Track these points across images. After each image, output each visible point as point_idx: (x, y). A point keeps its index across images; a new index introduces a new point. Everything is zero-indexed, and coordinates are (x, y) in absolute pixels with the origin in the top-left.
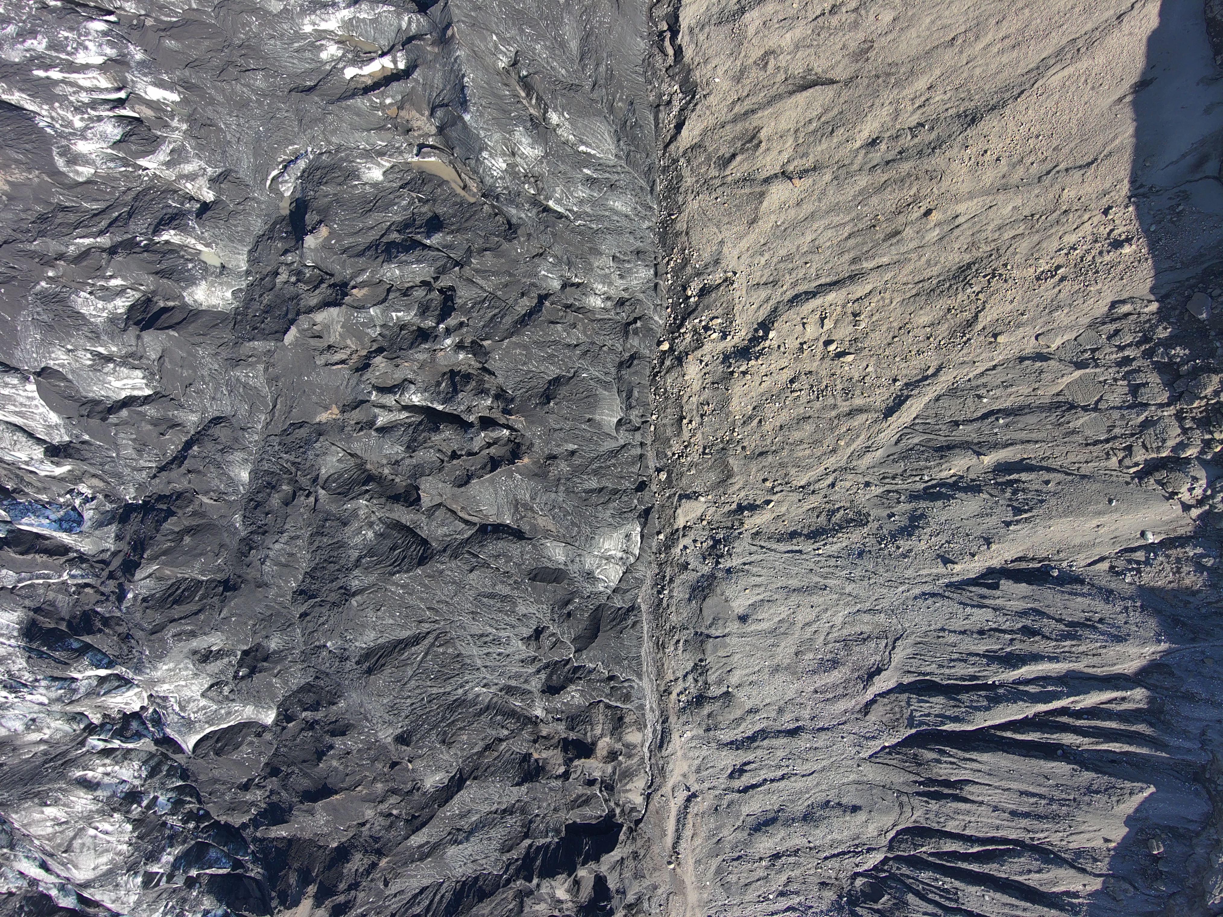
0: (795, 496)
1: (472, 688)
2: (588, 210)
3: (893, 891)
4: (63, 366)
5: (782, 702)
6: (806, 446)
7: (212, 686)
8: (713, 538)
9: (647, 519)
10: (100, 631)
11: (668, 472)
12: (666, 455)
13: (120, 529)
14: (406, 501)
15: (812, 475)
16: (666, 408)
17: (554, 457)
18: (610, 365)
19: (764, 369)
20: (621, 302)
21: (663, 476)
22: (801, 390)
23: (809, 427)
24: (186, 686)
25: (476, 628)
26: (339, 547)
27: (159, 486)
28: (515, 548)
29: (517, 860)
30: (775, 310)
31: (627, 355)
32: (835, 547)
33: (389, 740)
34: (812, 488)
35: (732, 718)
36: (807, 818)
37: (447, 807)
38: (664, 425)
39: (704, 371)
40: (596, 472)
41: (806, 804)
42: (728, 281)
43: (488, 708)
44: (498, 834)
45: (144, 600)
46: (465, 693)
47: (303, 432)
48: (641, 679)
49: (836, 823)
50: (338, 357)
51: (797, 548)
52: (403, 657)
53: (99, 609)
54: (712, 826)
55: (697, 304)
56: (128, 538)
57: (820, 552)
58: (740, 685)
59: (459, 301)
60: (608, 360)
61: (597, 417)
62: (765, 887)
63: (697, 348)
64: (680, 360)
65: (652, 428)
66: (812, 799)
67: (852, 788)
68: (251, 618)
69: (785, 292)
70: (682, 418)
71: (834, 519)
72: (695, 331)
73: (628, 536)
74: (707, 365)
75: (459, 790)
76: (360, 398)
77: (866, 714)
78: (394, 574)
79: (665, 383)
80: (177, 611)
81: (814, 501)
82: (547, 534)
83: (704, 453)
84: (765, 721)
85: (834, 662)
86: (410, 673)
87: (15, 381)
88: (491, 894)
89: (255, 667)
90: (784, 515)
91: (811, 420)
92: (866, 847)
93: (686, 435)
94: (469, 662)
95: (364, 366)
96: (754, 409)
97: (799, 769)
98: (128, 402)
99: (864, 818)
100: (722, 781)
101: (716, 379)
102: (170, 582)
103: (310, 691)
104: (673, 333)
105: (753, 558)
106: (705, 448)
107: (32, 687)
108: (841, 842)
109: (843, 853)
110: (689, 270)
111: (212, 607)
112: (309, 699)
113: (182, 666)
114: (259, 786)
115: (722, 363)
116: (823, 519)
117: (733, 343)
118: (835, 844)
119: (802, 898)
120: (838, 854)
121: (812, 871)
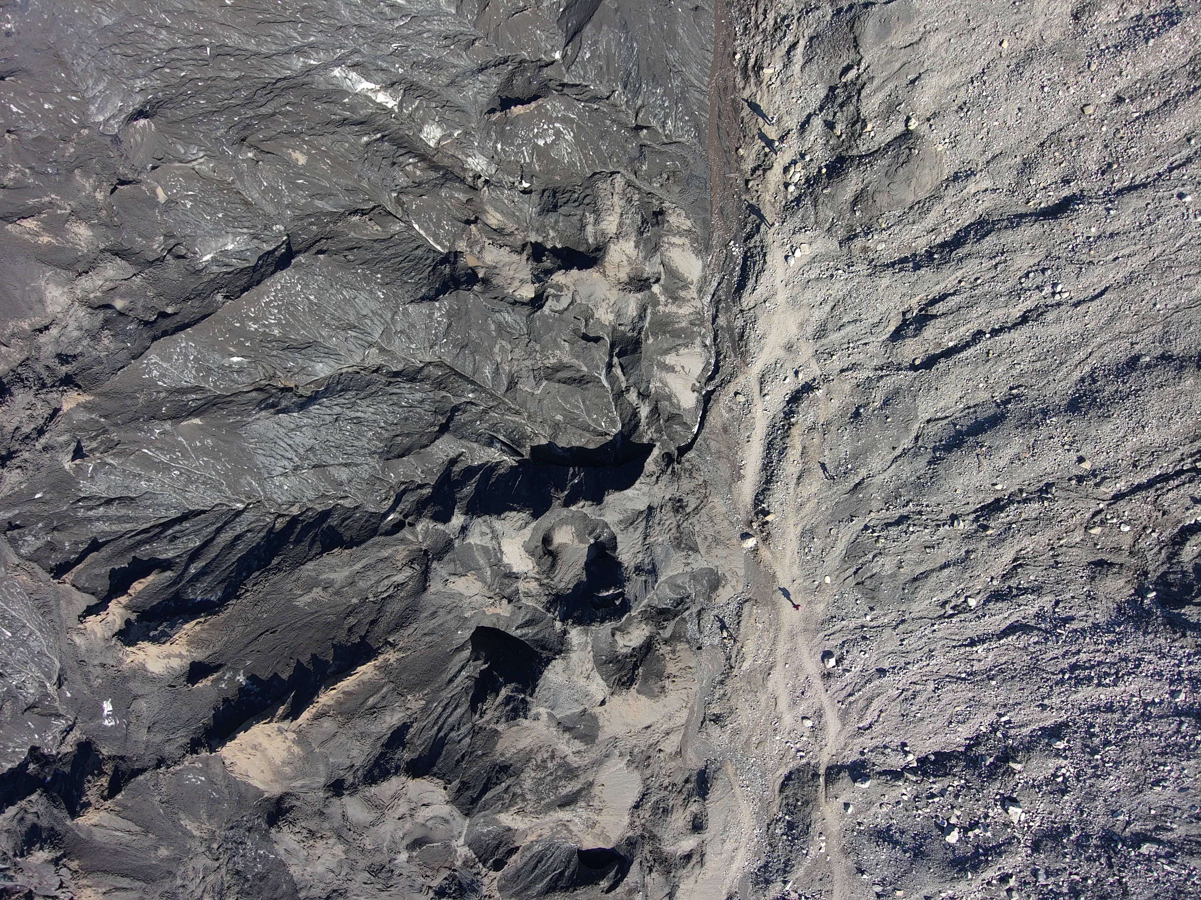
5: (1033, 144)
35: (911, 199)
36: (1081, 403)
41: (1076, 375)
49: (1154, 403)
58: (935, 115)
62: (961, 581)
84: (989, 196)
100: (876, 350)
108: (1165, 449)
109: (1165, 478)
118: (1146, 459)
119: (1046, 601)
120: (1151, 484)
121: (1078, 536)
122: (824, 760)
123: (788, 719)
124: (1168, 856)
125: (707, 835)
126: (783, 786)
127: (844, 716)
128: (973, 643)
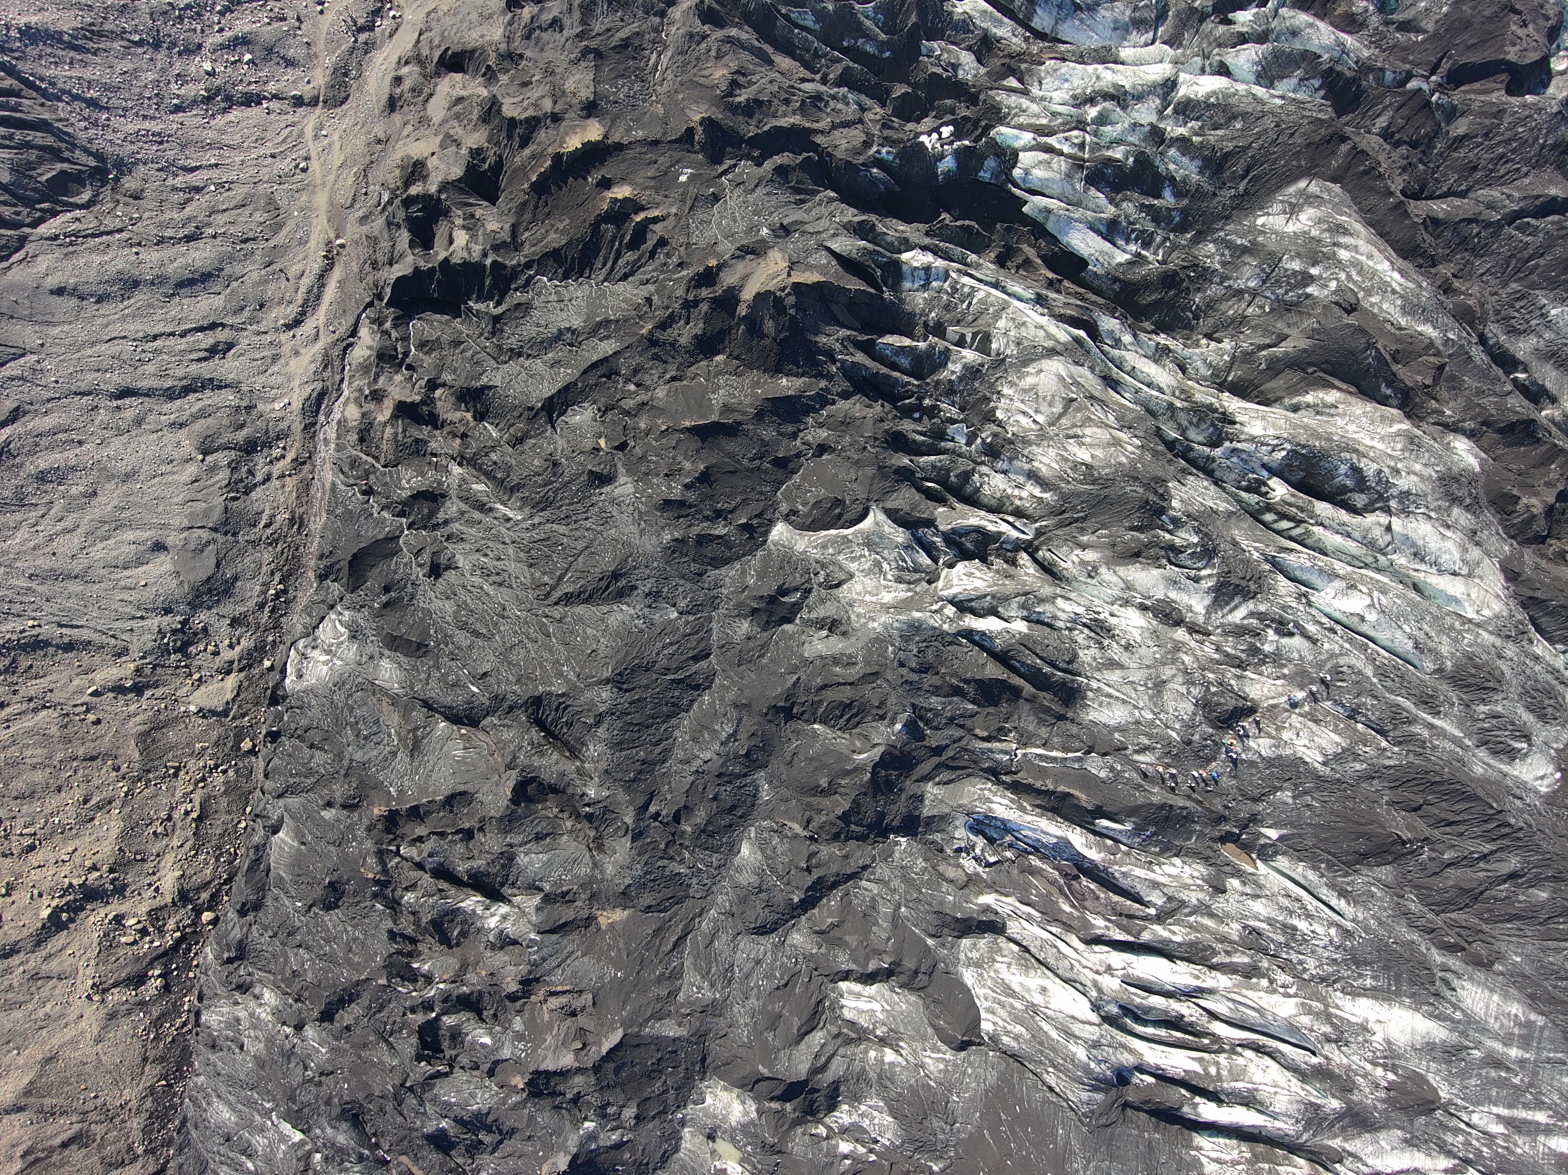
0: (56, 697)
1: (524, 520)
2: (257, 1117)
3: (32, 185)
4: (935, 1049)
5: (133, 432)
6: (28, 761)
7: (838, 585)
8: (187, 656)
9: (274, 693)
10: (966, 681)
11: (239, 749)
12: (237, 772)
13: (916, 808)
14: (541, 784)
15: (27, 722)
16: (222, 835)
17: (344, 807)
18: (271, 909)
19: (66, 870)
20: (243, 988)
21: (246, 745)
22: (21, 835)
23: (19, 785)
24: (867, 592)
25: (502, 596)
26: (620, 743)
27: (861, 854)
28: (434, 691)
29: (516, 290)
30: (38, 944)
31: (250, 917)
32: (9, 626)
33: (622, 479)
34: (32, 705)
35: (209, 419)
36: (132, 284)
37: (568, 379)
38: (229, 812)
39: (155, 878)
40: (311, 772)
41: (132, 300)
42: (101, 989)
43: (512, 490)
44: (528, 329)
45: (882, 718)
46: (531, 516)
47: (647, 899)
48: (333, 484)
49: (92, 275)
50: (563, 1000)
51: (64, 631)
52: (582, 582)
53: (970, 706)
54: (272, 286)
55: (151, 965)
56: (903, 797)
57: (31, 623)
58: (187, 461)
59: (414, 1040)
60: (270, 917)
61: (296, 844)
62: (218, 201)
63: (161, 908)
64: (184, 896)
65: (248, 809)
66: (121, 306)
67: (59, 316)
68: (763, 667)
69: (22, 963)
70: (199, 819)
71: (7, 663)
72: (161, 931)
73: (300, 676)
74: (150, 885)
75: (551, 397)
76: (554, 937)
77: (17, 409)
78: (564, 695)
79: (215, 870)
80: (844, 695)
81: (32, 688)
82: (394, 701)
83: (178, 769)
84: (165, 410)
85: (43, 479)
86: (580, 559)
87: (1005, 1039)
88: (546, 255)
89: (769, 603)
90: (78, 675)
91: (15, 794)
92: (59, 242)
93: (197, 797)
94: (522, 555)
95: (528, 984)
96: (92, 819)
97: (129, 346)
98: (869, 978)
99: (49, 279)
100: (245, 340)
101: (138, 867)
102: (858, 730)
103: (712, 559)
104: (195, 932)
105: (128, 625)
106: (176, 775)
107: (1075, 620)
108: (92, 250)
109: (93, 236)
110: (156, 1012)
111: (808, 690)
112: (711, 550)
113: (863, 620)
114: (809, 444)
115: (125, 886)
116: (24, 663)
117: (109, 907)
118: (102, 247)
119: (170, 181)
120: (101, 234)
121: (147, 215)
122: (318, 111)
123: (336, 137)
124: (125, 32)
125: (393, 74)
126: (347, 98)
127: (301, 134)
128: (216, 165)
